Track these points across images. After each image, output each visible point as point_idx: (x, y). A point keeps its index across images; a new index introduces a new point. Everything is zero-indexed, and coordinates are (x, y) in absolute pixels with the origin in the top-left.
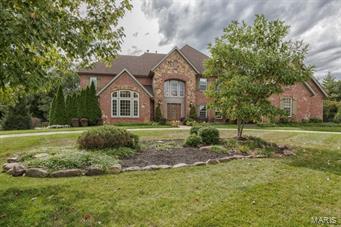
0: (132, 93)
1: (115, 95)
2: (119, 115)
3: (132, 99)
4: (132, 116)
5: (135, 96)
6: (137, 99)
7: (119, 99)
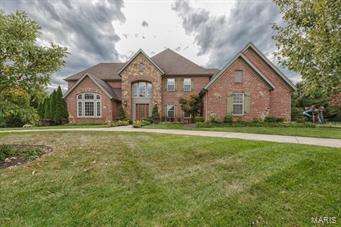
0: (95, 95)
1: (80, 97)
2: (83, 116)
3: (95, 101)
4: (95, 116)
5: (98, 98)
6: (100, 101)
7: (84, 101)
